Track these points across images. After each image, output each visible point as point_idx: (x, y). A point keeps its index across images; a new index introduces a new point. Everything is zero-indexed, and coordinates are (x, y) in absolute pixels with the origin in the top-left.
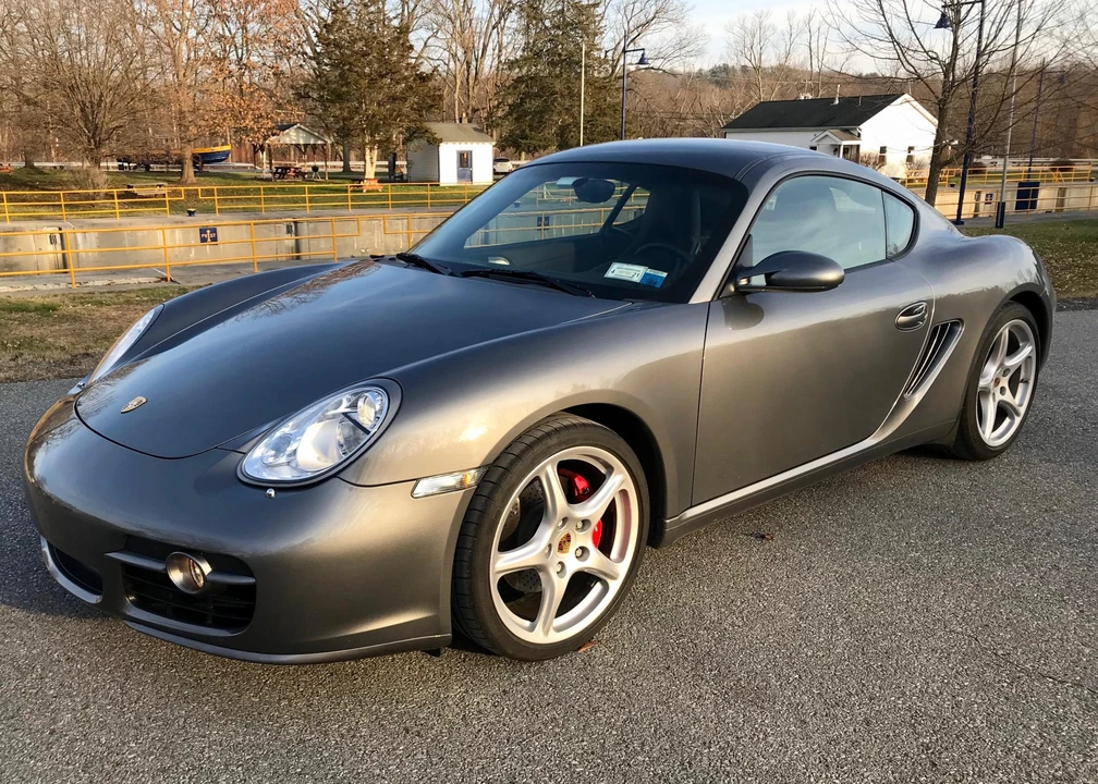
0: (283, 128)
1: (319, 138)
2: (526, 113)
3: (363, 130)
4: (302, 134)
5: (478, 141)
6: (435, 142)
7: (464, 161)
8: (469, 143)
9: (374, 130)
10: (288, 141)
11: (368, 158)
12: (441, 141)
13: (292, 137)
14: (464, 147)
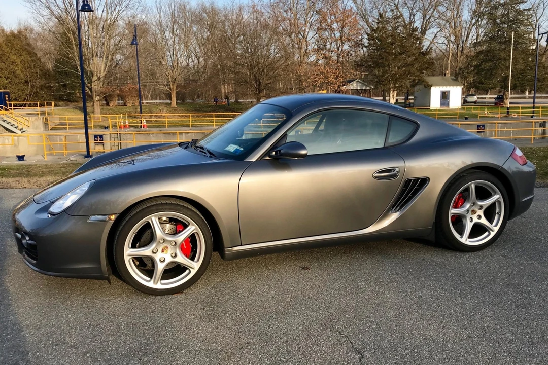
0: (350, 81)
1: (367, 86)
2: (483, 70)
3: (389, 81)
4: (359, 84)
5: (453, 85)
6: (428, 87)
7: (445, 96)
8: (448, 87)
9: (396, 81)
10: (352, 87)
11: (391, 95)
12: (431, 86)
13: (354, 86)
14: (445, 89)
